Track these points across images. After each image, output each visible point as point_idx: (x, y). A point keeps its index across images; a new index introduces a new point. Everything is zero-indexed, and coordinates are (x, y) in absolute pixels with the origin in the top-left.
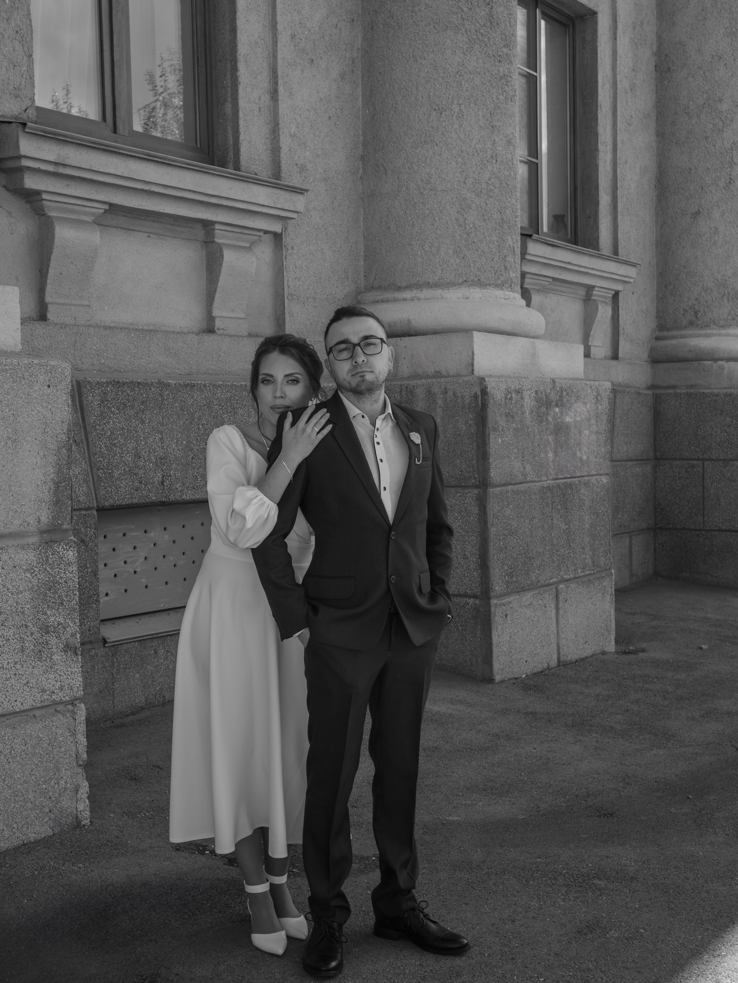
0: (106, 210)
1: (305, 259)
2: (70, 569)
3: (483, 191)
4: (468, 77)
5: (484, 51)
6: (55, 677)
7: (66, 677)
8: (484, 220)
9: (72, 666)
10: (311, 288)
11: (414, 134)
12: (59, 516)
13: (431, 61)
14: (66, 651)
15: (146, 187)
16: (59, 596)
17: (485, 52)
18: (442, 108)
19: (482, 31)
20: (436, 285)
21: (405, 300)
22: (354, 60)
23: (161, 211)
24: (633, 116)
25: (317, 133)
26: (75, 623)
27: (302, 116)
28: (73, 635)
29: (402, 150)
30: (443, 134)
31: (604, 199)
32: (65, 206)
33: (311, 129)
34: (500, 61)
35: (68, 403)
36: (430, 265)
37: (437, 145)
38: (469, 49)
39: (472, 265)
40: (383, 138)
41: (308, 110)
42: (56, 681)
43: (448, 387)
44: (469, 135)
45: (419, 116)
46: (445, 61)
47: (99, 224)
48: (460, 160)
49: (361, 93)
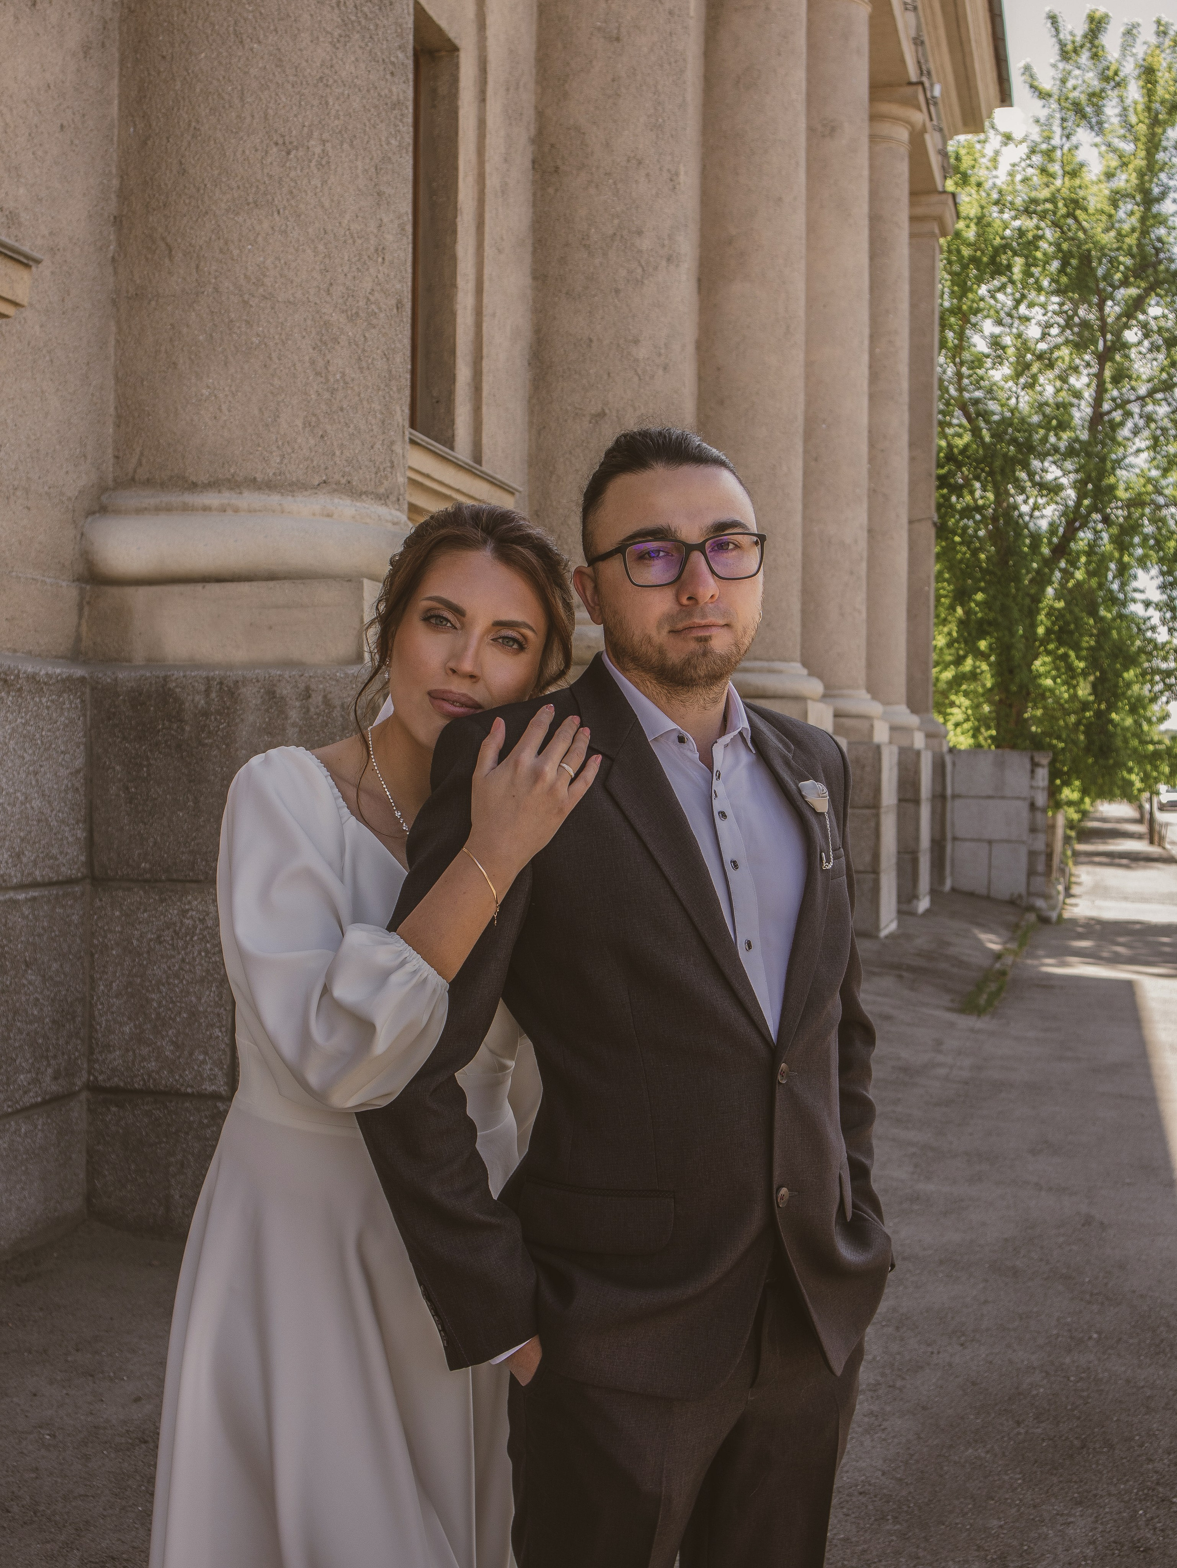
1: (13, 408)
3: (361, 314)
4: (340, 90)
5: (368, 48)
8: (361, 368)
10: (21, 468)
11: (234, 185)
13: (271, 48)
17: (370, 51)
18: (291, 143)
19: (365, 9)
20: (269, 486)
22: (106, 22)
24: (505, 237)
25: (40, 153)
27: (15, 112)
29: (207, 213)
30: (291, 192)
31: (463, 373)
33: (28, 141)
34: (392, 74)
36: (259, 445)
37: (279, 212)
38: (342, 39)
39: (338, 453)
40: (166, 185)
41: (25, 102)
43: (313, 686)
44: (339, 202)
45: (244, 152)
46: (299, 53)
48: (321, 247)
49: (116, 92)
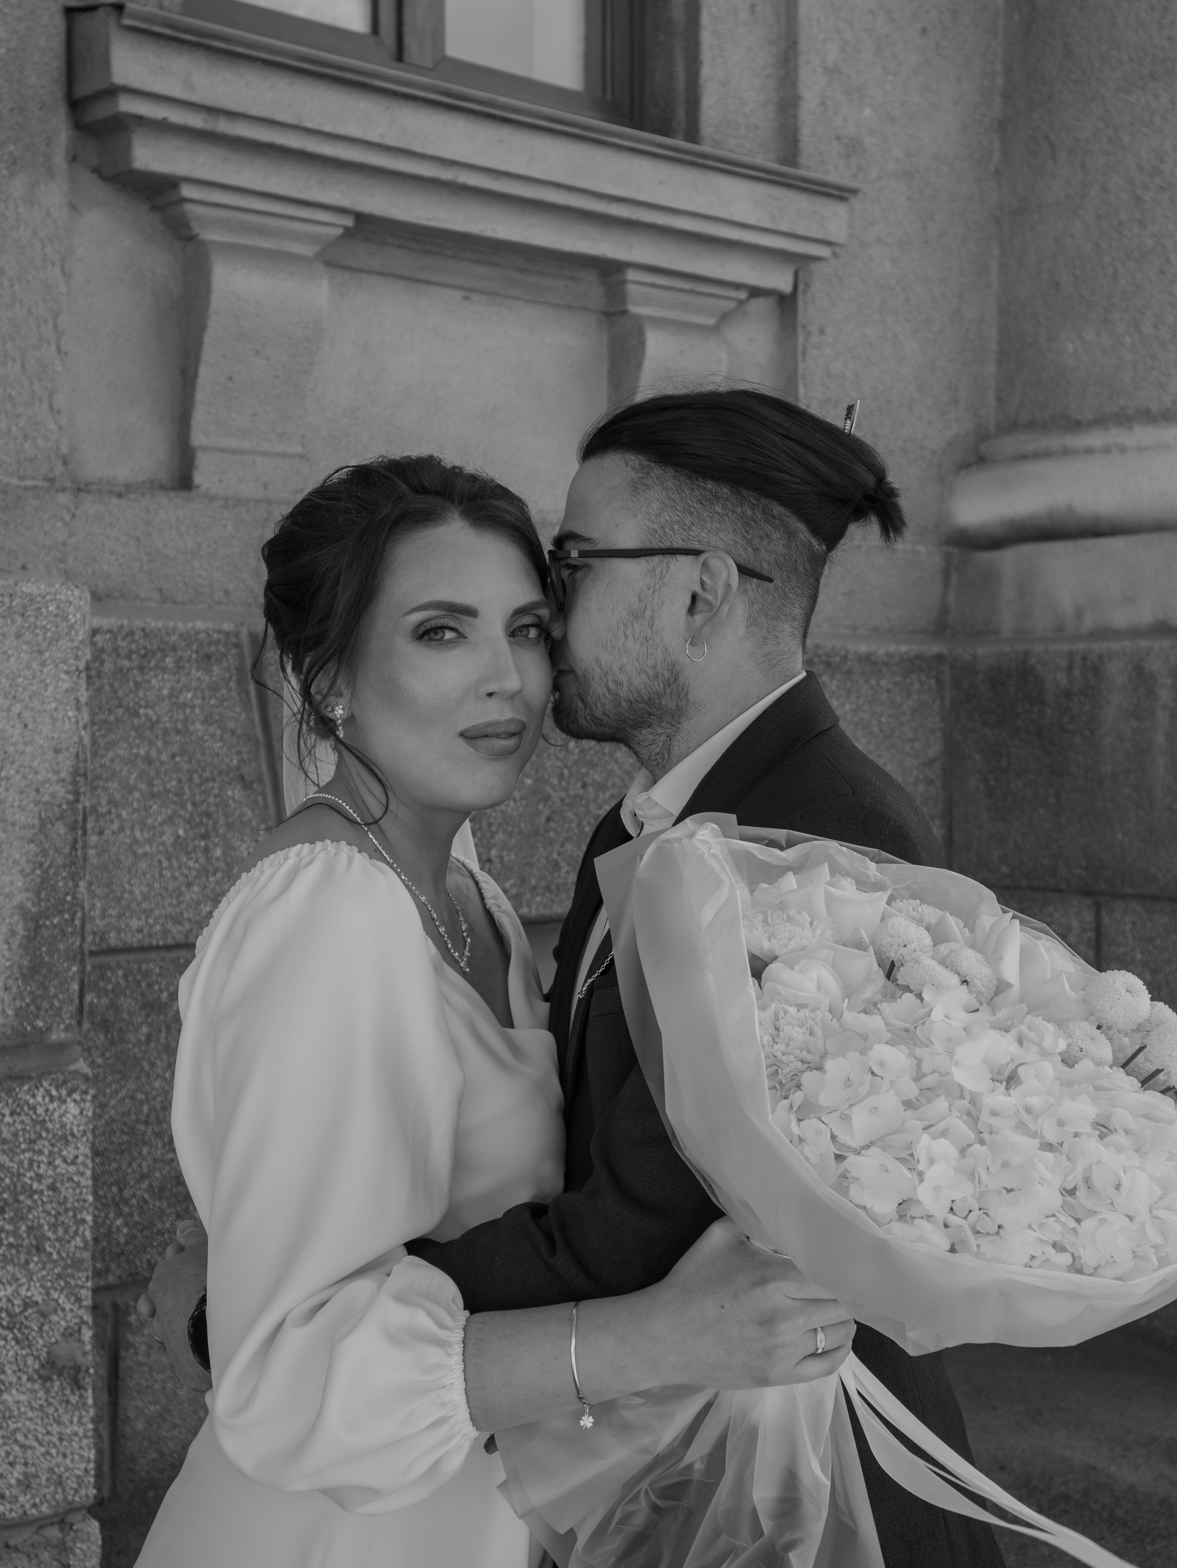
0: (347, 229)
1: (853, 357)
2: (69, 1152)
6: (8, 1454)
7: (43, 1450)
9: (65, 1418)
11: (1126, 58)
12: (39, 1008)
14: (45, 1379)
15: (446, 174)
16: (30, 1229)
20: (1165, 417)
21: (1088, 451)
23: (488, 233)
25: (892, 66)
26: (78, 1300)
27: (857, 25)
28: (71, 1334)
32: (243, 217)
33: (876, 55)
35: (77, 701)
36: (1154, 369)
40: (1050, 72)
41: (871, 12)
42: (11, 1464)
47: (328, 264)
